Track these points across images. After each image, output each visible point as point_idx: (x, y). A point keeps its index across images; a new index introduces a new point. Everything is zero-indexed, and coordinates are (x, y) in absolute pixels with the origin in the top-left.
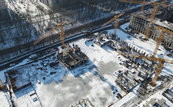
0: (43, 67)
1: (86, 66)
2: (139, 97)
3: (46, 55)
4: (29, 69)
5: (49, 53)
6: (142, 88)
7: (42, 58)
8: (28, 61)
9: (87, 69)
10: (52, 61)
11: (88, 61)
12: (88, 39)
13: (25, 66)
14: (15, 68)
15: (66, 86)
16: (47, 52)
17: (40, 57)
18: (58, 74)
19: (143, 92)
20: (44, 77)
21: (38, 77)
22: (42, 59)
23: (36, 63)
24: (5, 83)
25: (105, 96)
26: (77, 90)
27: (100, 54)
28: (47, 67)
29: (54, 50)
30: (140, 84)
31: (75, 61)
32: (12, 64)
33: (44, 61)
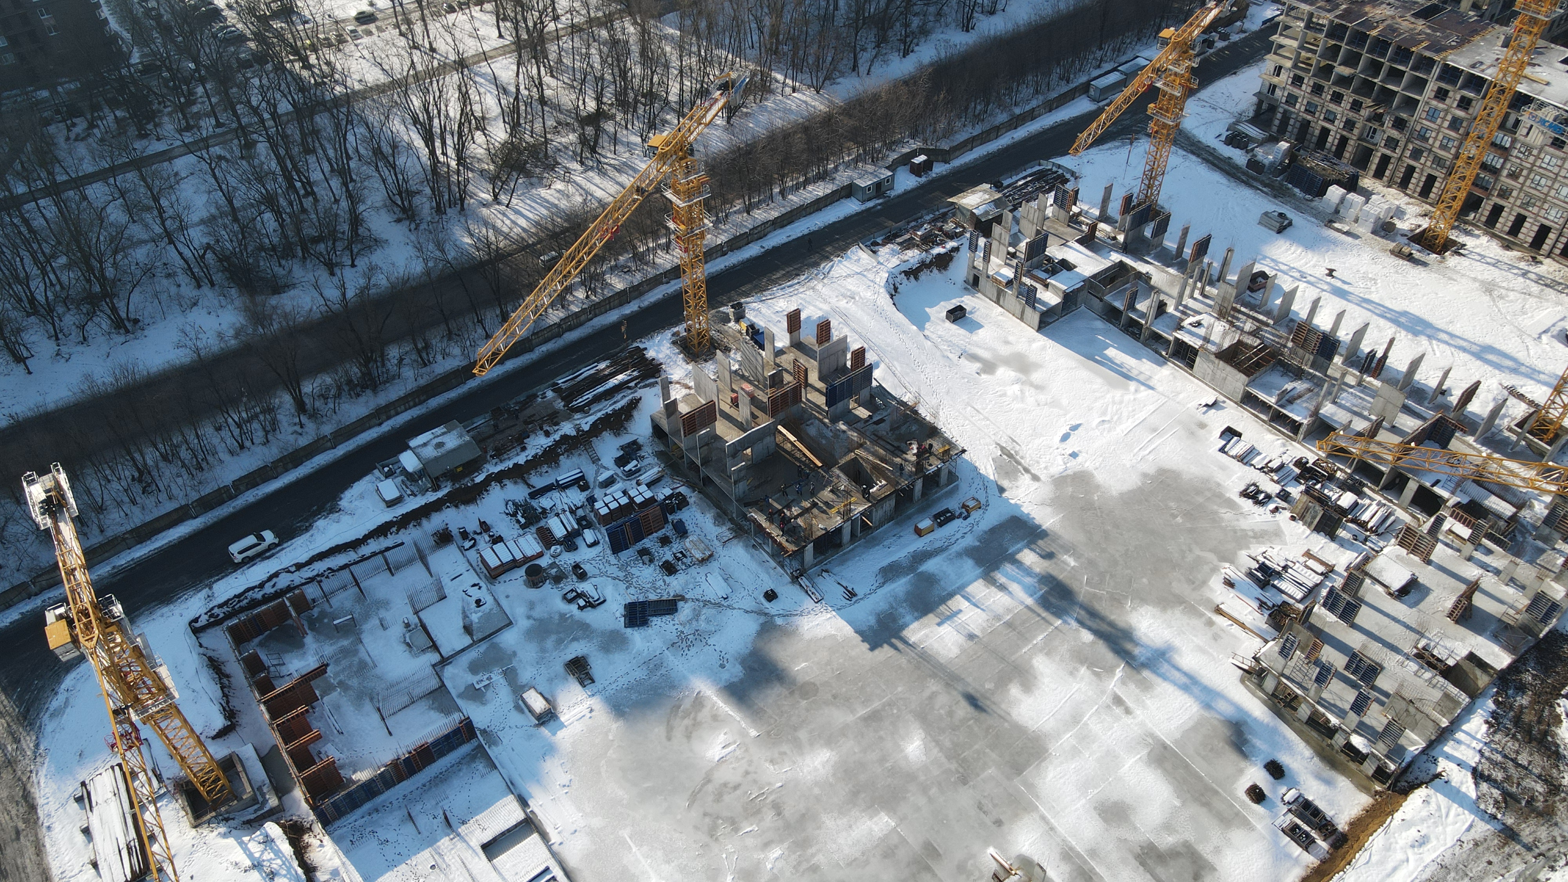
0: (540, 555)
1: (941, 525)
2: (1509, 835)
3: (547, 434)
4: (415, 576)
5: (580, 409)
6: (1512, 746)
7: (521, 459)
8: (391, 504)
9: (959, 555)
10: (616, 490)
11: (952, 477)
12: (913, 256)
13: (373, 546)
14: (287, 570)
15: (803, 735)
16: (550, 394)
17: (500, 453)
18: (697, 616)
19: (1528, 783)
20: (576, 650)
21: (515, 654)
22: (518, 473)
23: (471, 508)
24: (222, 734)
25: (1188, 835)
26: (910, 777)
27: (1042, 397)
28: (584, 555)
29: (621, 377)
30: (1491, 705)
31: (844, 483)
32: (251, 540)
33: (536, 494)
